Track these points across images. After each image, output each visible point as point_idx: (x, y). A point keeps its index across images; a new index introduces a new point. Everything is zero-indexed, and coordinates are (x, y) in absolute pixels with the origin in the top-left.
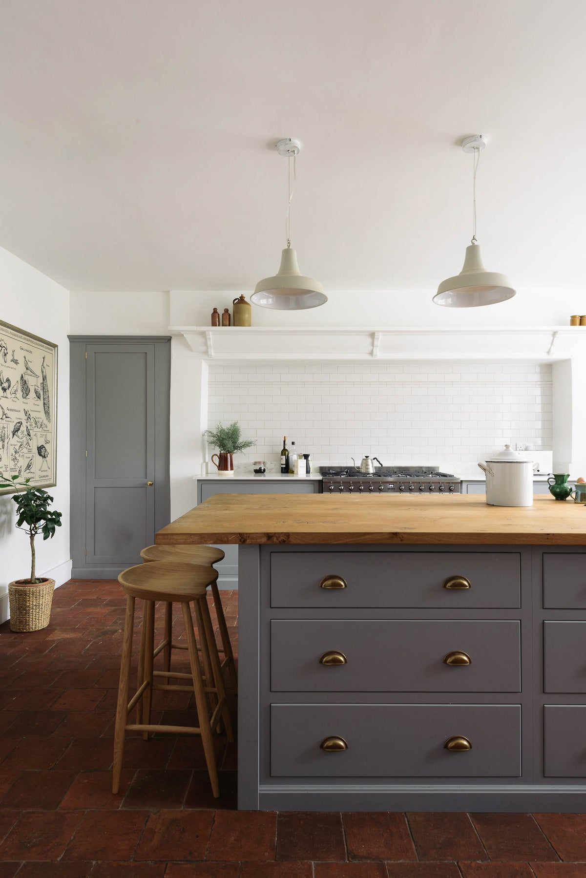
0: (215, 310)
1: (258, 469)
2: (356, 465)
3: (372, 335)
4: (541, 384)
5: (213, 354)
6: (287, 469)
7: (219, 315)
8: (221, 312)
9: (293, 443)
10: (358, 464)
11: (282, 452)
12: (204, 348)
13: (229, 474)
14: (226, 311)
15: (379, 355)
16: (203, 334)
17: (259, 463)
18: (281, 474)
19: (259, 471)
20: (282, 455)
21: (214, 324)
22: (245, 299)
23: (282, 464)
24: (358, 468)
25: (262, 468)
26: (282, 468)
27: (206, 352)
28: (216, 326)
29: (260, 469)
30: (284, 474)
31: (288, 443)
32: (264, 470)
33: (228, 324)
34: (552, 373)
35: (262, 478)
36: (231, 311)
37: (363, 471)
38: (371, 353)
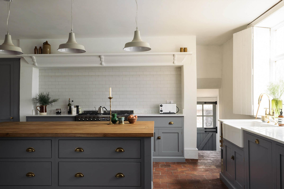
0: (36, 47)
1: (57, 112)
2: (96, 110)
3: (100, 56)
4: (176, 76)
5: (37, 65)
6: (70, 112)
7: (37, 49)
8: (38, 48)
9: (72, 101)
10: (97, 109)
11: (68, 105)
12: (33, 63)
13: (44, 114)
14: (40, 47)
15: (104, 64)
16: (31, 57)
17: (58, 109)
18: (68, 114)
19: (58, 113)
20: (68, 106)
21: (35, 53)
22: (48, 43)
23: (68, 110)
24: (97, 111)
25: (59, 112)
26: (68, 111)
27: (34, 64)
28: (36, 54)
29: (58, 112)
30: (69, 114)
31: (71, 101)
32: (60, 112)
33: (41, 53)
34: (181, 71)
35: (59, 116)
36: (42, 48)
37: (99, 112)
38: (101, 64)
